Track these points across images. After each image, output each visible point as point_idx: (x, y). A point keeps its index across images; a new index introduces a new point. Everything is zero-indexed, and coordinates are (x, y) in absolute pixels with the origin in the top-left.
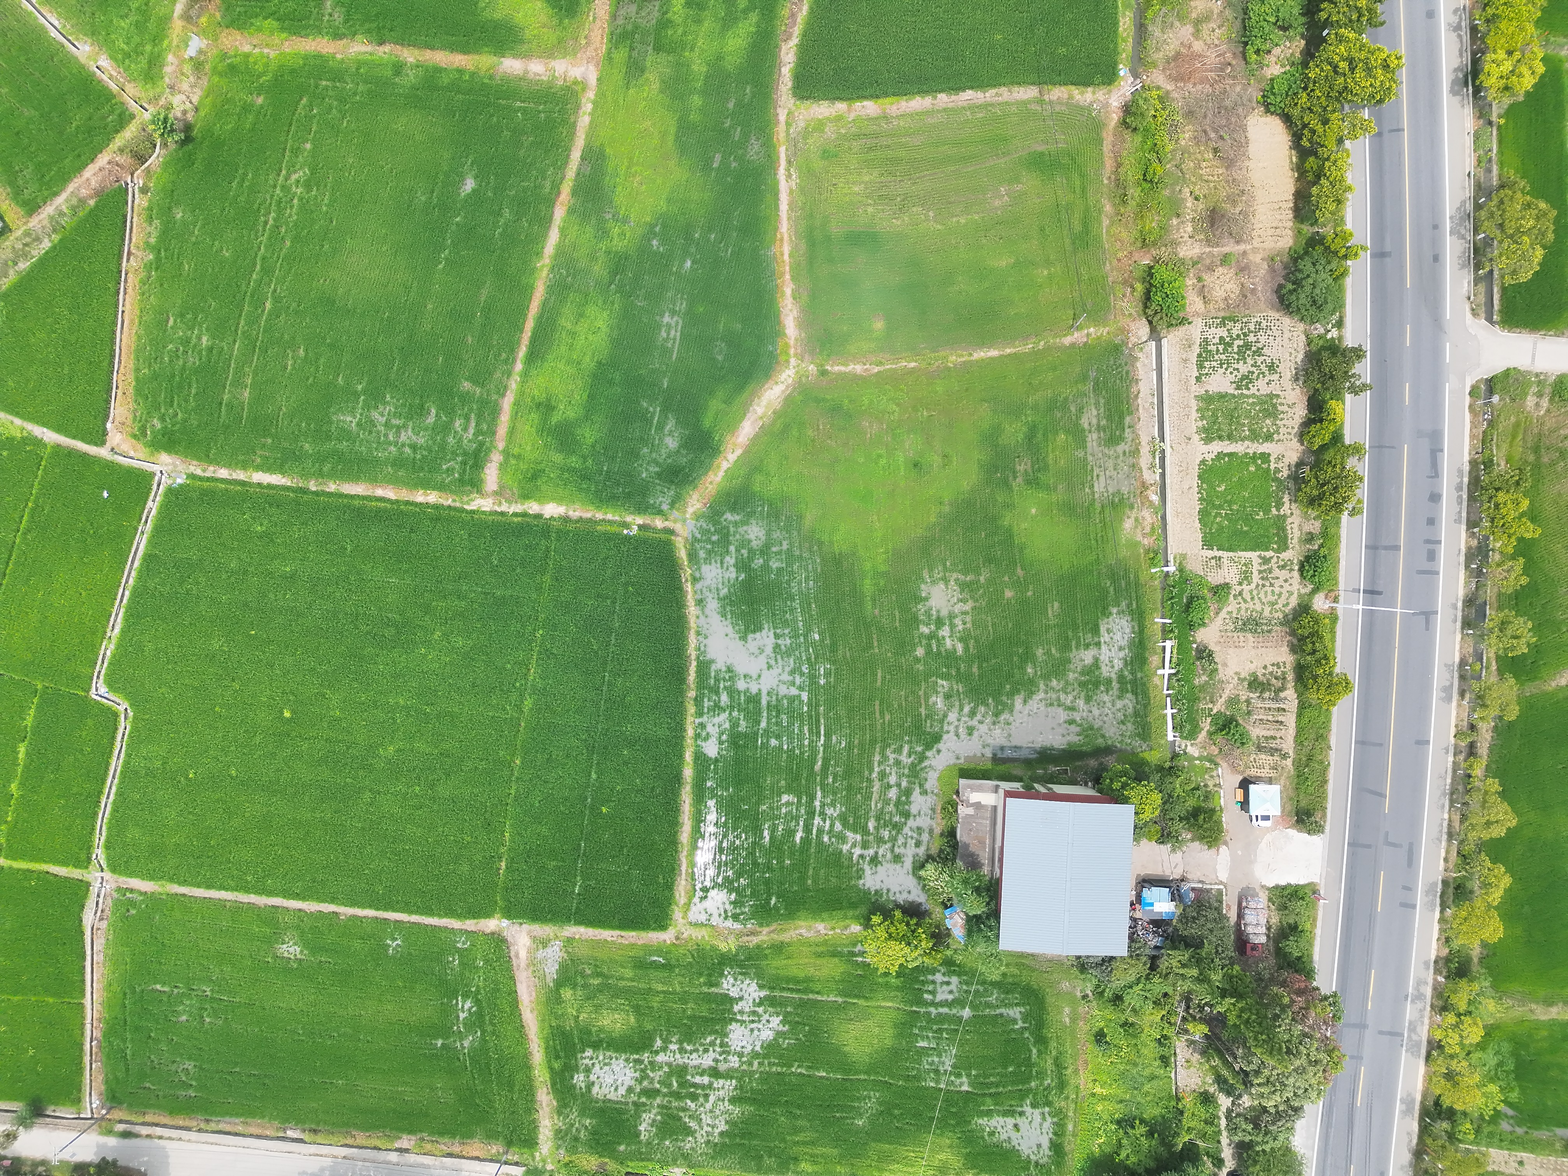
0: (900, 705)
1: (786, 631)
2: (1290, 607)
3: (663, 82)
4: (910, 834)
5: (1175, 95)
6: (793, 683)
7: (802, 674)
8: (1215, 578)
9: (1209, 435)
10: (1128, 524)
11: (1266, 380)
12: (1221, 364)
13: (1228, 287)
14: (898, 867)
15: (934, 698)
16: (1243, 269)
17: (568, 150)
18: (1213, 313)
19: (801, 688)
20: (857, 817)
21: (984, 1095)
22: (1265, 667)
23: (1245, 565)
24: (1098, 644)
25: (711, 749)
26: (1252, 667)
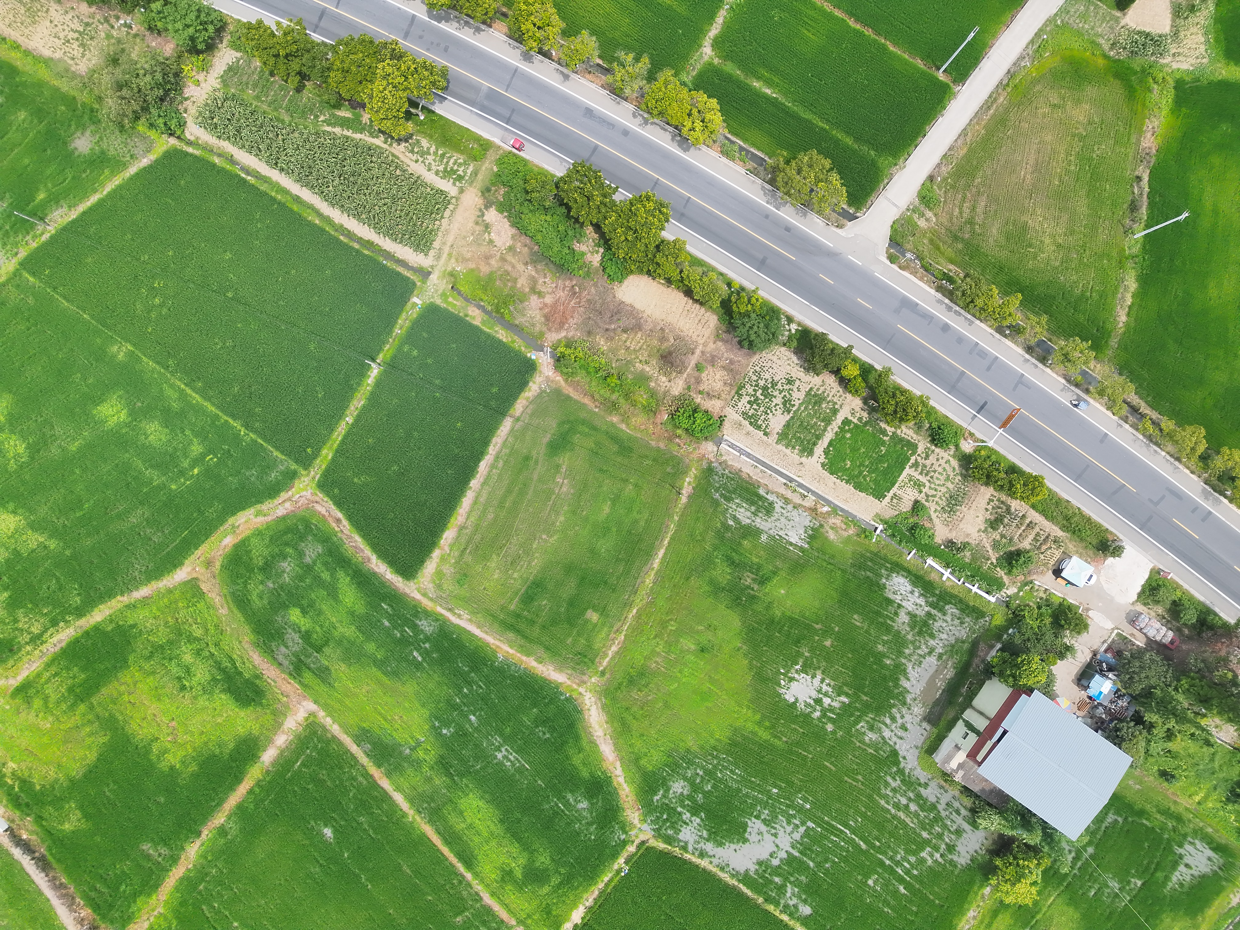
0: (858, 764)
1: (759, 808)
2: (957, 467)
3: (343, 660)
4: (947, 813)
5: (571, 334)
6: (797, 826)
7: (794, 816)
8: (906, 506)
9: (808, 450)
10: (832, 536)
11: (795, 390)
12: (766, 413)
13: (718, 377)
14: (964, 835)
15: (867, 738)
16: (712, 360)
17: (348, 751)
18: (729, 398)
19: (803, 823)
20: (914, 842)
21: (1152, 874)
22: (987, 510)
23: (910, 481)
24: (900, 606)
25: (806, 910)
26: (981, 518)
